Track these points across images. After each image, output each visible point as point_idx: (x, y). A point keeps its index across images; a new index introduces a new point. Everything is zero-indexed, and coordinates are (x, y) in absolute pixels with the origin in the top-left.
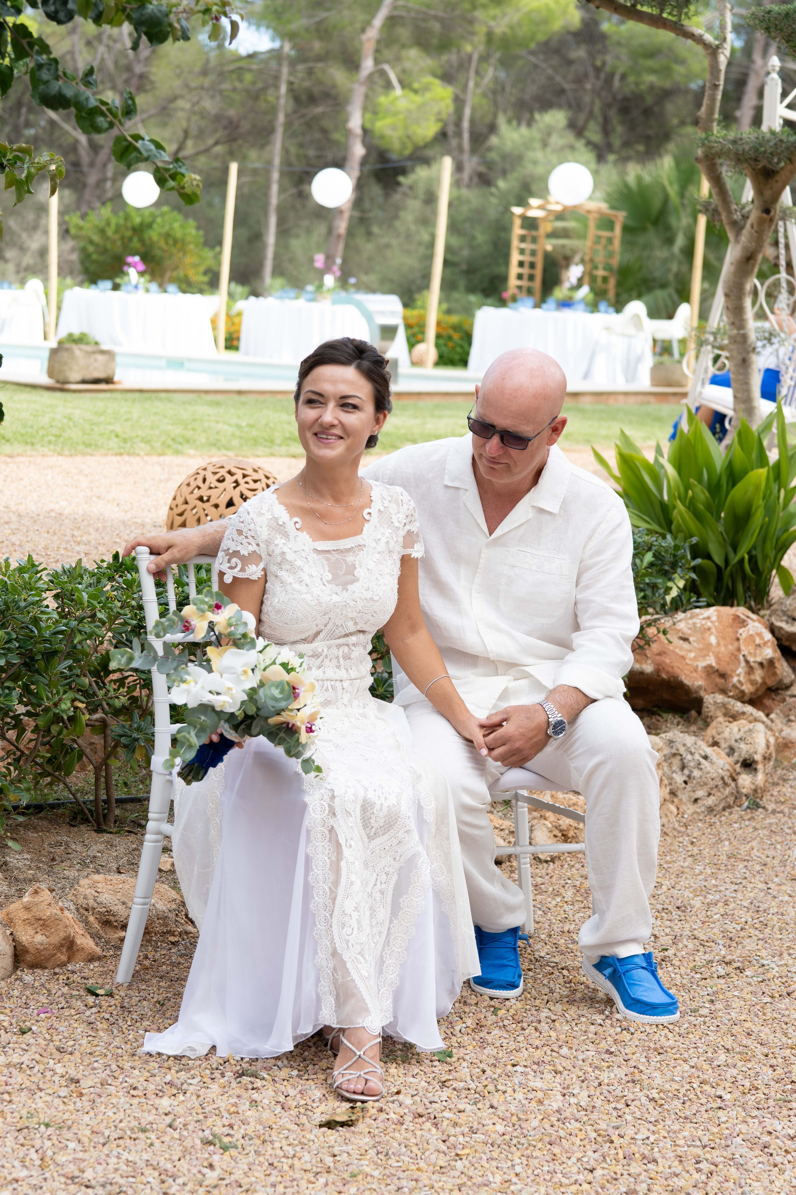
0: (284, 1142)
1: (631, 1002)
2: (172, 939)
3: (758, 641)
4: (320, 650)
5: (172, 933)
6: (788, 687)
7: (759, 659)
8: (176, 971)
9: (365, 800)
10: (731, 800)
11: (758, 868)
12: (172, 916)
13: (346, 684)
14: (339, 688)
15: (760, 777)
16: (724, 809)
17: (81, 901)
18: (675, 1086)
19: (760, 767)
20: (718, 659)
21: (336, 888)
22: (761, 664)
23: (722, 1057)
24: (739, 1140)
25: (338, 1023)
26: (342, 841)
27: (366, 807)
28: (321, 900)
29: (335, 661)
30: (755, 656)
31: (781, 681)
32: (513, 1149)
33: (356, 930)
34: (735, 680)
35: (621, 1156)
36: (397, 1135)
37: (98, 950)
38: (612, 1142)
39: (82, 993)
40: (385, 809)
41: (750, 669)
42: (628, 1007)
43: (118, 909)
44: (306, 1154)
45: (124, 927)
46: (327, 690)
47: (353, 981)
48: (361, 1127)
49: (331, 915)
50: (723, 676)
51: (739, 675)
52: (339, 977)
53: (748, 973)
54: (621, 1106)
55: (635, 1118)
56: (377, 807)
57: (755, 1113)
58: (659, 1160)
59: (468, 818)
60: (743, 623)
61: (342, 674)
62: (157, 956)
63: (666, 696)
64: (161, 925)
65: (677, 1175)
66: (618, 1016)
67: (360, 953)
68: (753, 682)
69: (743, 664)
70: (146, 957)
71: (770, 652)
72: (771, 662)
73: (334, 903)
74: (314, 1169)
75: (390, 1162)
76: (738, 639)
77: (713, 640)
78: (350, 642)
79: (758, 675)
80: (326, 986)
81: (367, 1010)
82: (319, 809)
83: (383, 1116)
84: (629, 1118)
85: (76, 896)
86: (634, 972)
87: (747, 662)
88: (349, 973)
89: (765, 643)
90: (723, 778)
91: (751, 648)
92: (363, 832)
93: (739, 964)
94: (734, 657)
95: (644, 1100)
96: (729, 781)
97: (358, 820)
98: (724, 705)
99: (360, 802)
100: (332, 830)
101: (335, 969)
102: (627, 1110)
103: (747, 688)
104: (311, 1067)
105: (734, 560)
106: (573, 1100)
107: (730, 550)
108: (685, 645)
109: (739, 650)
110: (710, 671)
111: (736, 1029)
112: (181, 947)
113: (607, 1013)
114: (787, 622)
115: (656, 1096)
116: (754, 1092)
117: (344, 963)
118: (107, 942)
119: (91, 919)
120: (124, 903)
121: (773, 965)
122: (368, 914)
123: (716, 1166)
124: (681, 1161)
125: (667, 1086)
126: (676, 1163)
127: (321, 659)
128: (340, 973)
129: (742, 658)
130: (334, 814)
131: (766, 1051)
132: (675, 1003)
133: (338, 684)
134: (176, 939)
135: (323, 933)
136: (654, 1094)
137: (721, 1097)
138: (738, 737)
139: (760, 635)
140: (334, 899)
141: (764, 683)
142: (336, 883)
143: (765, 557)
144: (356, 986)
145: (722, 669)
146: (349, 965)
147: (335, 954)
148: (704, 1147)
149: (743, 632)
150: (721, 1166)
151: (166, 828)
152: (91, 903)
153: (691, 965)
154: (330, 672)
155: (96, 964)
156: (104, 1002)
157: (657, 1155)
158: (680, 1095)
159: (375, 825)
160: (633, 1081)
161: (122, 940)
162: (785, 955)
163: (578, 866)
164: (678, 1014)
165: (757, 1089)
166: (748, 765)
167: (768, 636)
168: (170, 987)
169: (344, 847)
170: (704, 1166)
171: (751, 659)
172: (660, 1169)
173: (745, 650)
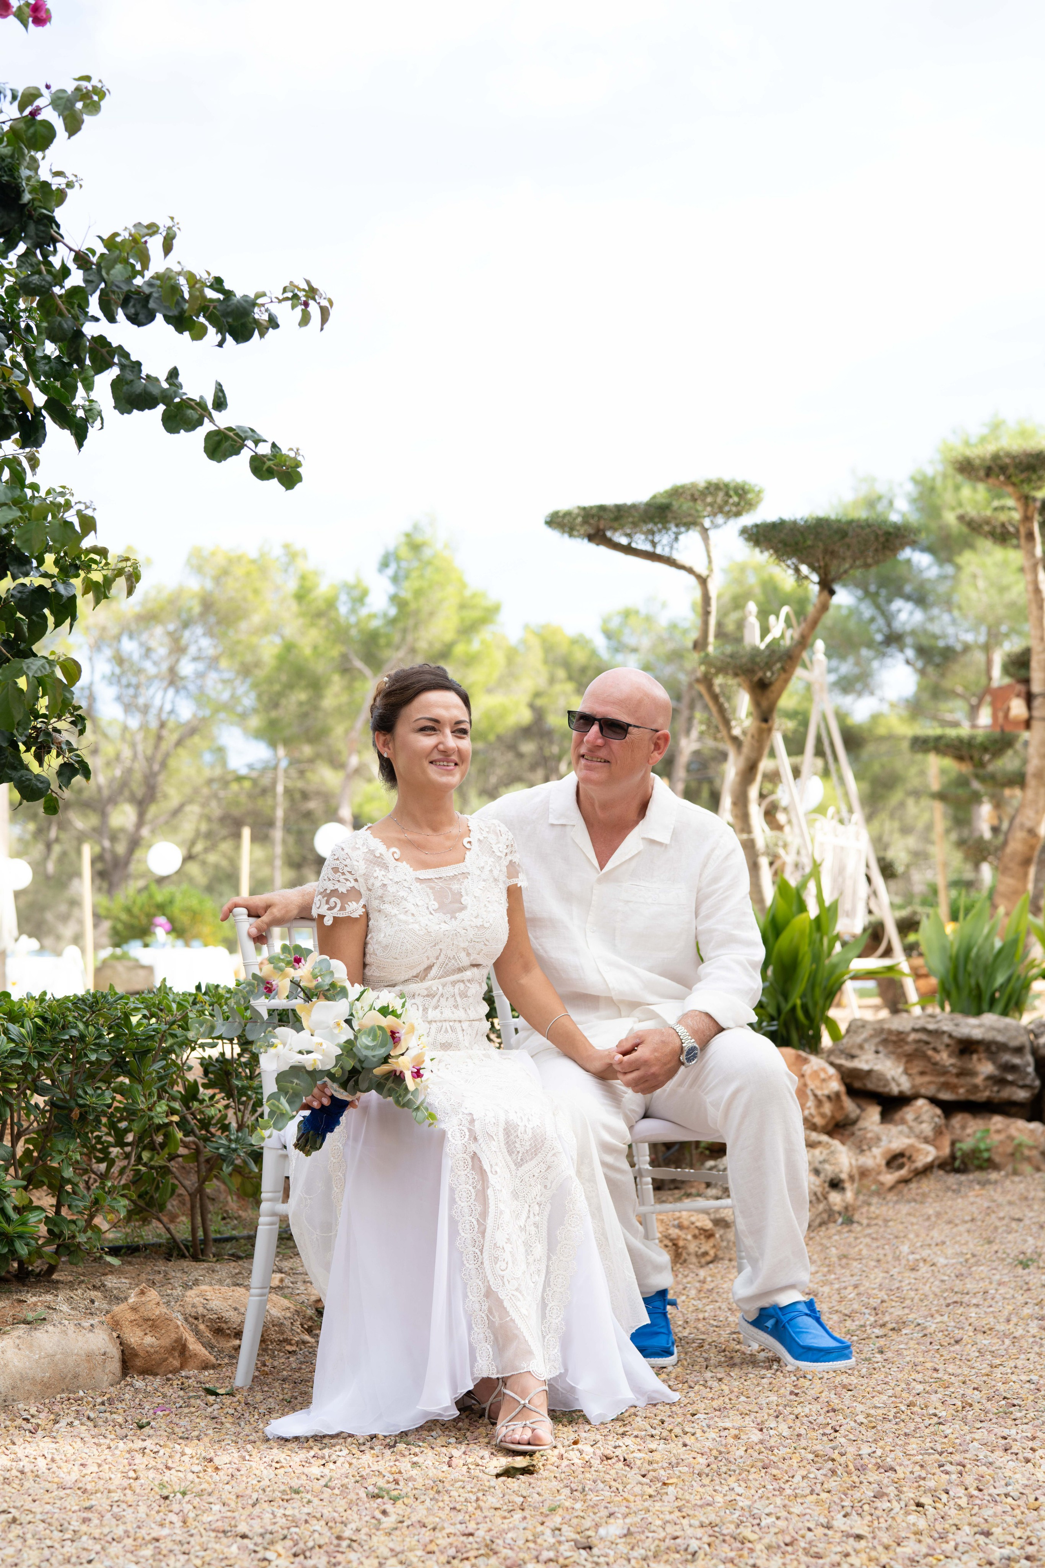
0: (461, 1490)
1: (801, 1350)
2: (289, 1348)
3: (823, 1075)
4: (435, 989)
5: (288, 1341)
6: (854, 1122)
7: (826, 1092)
8: (298, 1374)
9: (507, 1123)
10: (825, 1216)
11: (873, 1263)
12: (287, 1323)
13: (465, 1025)
14: (459, 1030)
15: (849, 1195)
16: (820, 1225)
17: (189, 1310)
18: (880, 1411)
19: (847, 1185)
21: (485, 1220)
22: (829, 1097)
23: (920, 1388)
24: (975, 1443)
25: (498, 1372)
26: (486, 1167)
27: (509, 1131)
28: (468, 1236)
29: (451, 1000)
30: (822, 1089)
31: (847, 1117)
32: (724, 1476)
33: (510, 1264)
35: (851, 1467)
36: (588, 1475)
37: (212, 1359)
38: (833, 1460)
39: (202, 1393)
40: (529, 1132)
41: (819, 1103)
42: (797, 1357)
43: (230, 1315)
44: (489, 1497)
45: (238, 1335)
46: (446, 1031)
47: (513, 1320)
48: (543, 1473)
49: (481, 1251)
51: (809, 1108)
52: (497, 1320)
53: (904, 1331)
54: (828, 1430)
55: (849, 1440)
56: (521, 1129)
57: (979, 1425)
58: (897, 1468)
59: (609, 1159)
60: (806, 1061)
61: (460, 1014)
62: (276, 1363)
64: (277, 1333)
65: (924, 1479)
66: (789, 1368)
67: (517, 1290)
68: (823, 1115)
69: (811, 1098)
70: (265, 1365)
71: (835, 1086)
72: (838, 1095)
73: (483, 1237)
74: (505, 1507)
75: (588, 1497)
76: (803, 1076)
78: (465, 978)
79: (827, 1109)
80: (480, 1331)
81: (530, 1353)
82: (458, 1135)
83: (565, 1462)
84: (843, 1440)
85: (183, 1306)
86: (800, 1319)
87: (815, 1096)
88: (507, 1313)
89: (830, 1077)
90: (815, 1194)
91: (817, 1083)
92: (508, 1158)
93: (894, 1325)
95: (853, 1424)
96: (821, 1198)
97: (502, 1144)
99: (502, 1125)
100: (474, 1156)
101: (490, 1310)
102: (837, 1434)
103: (821, 1119)
104: (468, 1434)
105: (786, 1008)
106: (772, 1432)
107: (781, 999)
109: (805, 1085)
111: (919, 1368)
112: (299, 1356)
113: (775, 1367)
114: (846, 1059)
115: (865, 1421)
116: (968, 1408)
117: (500, 1302)
118: (221, 1351)
119: (202, 1327)
120: (236, 1309)
121: (928, 1324)
122: (522, 1249)
123: (964, 1466)
124: (922, 1466)
125: (872, 1412)
126: (918, 1468)
127: (436, 998)
128: (496, 1314)
129: (809, 1093)
130: (475, 1139)
131: (961, 1378)
132: (848, 1347)
133: (457, 1025)
134: (294, 1348)
135: (473, 1272)
136: (861, 1418)
137: (935, 1415)
138: (821, 1158)
139: (824, 1070)
140: (483, 1233)
141: (833, 1117)
142: (484, 1214)
143: (815, 1004)
144: (517, 1328)
146: (506, 1304)
147: (489, 1293)
148: (941, 1454)
149: (807, 1069)
150: (968, 1466)
151: (281, 1208)
152: (201, 1310)
153: (844, 1330)
154: (448, 1013)
155: (212, 1372)
156: (227, 1400)
157: (893, 1464)
158: (891, 1417)
159: (521, 1150)
160: (834, 1411)
161: (237, 1348)
162: (936, 1316)
163: (691, 1275)
164: (854, 1359)
165: (971, 1405)
166: (835, 1184)
167: (832, 1071)
168: (294, 1388)
169: (489, 1174)
170: (948, 1467)
171: (819, 1093)
172: (902, 1476)
173: (812, 1085)
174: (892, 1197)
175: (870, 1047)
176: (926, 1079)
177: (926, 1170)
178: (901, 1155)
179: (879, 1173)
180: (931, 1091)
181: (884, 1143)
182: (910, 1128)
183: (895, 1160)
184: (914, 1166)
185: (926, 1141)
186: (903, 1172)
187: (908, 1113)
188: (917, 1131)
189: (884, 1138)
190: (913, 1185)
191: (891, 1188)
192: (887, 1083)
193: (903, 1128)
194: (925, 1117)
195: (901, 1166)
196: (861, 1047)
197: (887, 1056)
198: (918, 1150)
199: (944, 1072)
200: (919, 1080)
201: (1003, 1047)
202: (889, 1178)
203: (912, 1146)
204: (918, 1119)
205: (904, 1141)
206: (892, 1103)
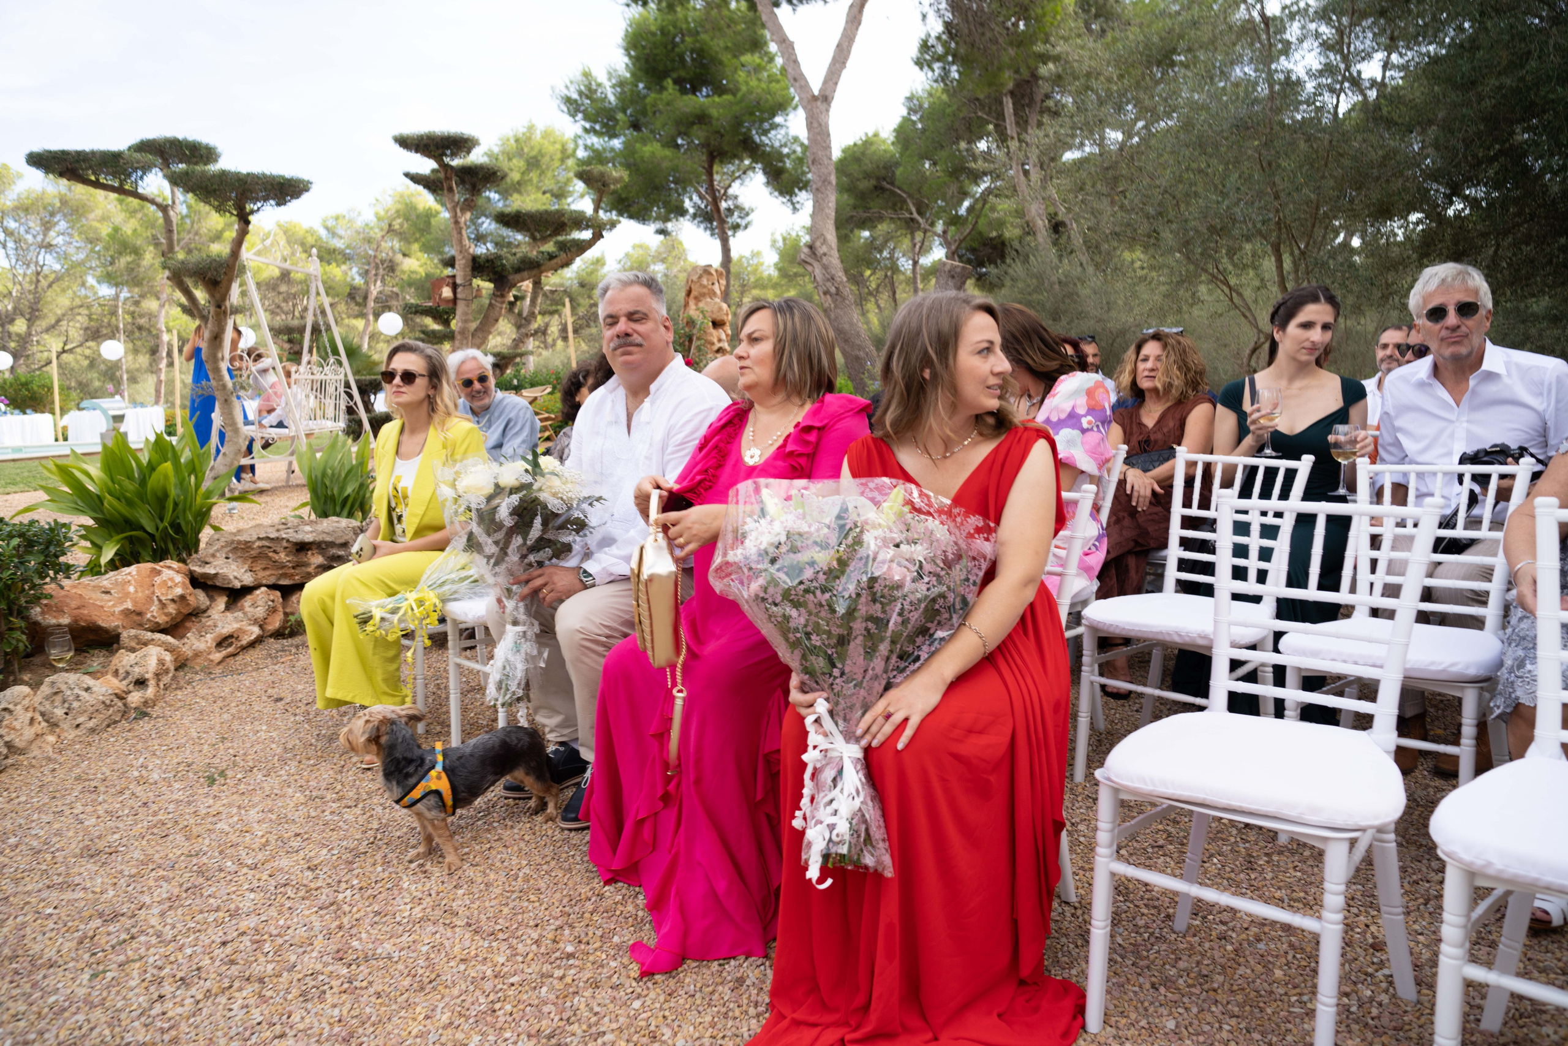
3: (170, 584)
7: (171, 597)
10: (116, 717)
16: (107, 726)
20: (135, 602)
22: (173, 600)
30: (168, 595)
31: (197, 607)
34: (149, 616)
41: (163, 605)
50: (140, 614)
51: (153, 612)
60: (159, 573)
63: (91, 637)
68: (167, 614)
69: (156, 603)
71: (181, 589)
72: (182, 598)
76: (153, 586)
77: (132, 589)
79: (172, 609)
87: (160, 601)
89: (178, 585)
91: (164, 591)
94: (149, 599)
98: (136, 637)
103: (162, 619)
108: (106, 597)
109: (153, 593)
110: (127, 613)
114: (201, 567)
129: (155, 599)
139: (173, 579)
141: (182, 611)
145: (138, 609)
149: (158, 580)
167: (181, 579)
171: (163, 598)
173: (158, 593)
174: (218, 670)
175: (221, 556)
176: (268, 573)
177: (252, 644)
178: (231, 636)
179: (209, 653)
180: (272, 580)
181: (218, 629)
182: (245, 614)
183: (223, 642)
184: (240, 644)
185: (255, 622)
186: (230, 650)
187: (247, 602)
188: (250, 615)
189: (220, 624)
190: (237, 659)
191: (219, 663)
192: (230, 581)
193: (240, 614)
194: (260, 603)
195: (231, 644)
196: (213, 556)
197: (235, 560)
198: (244, 632)
199: (282, 566)
200: (261, 574)
201: (332, 544)
202: (217, 656)
203: (240, 629)
204: (254, 605)
205: (236, 626)
206: (236, 595)
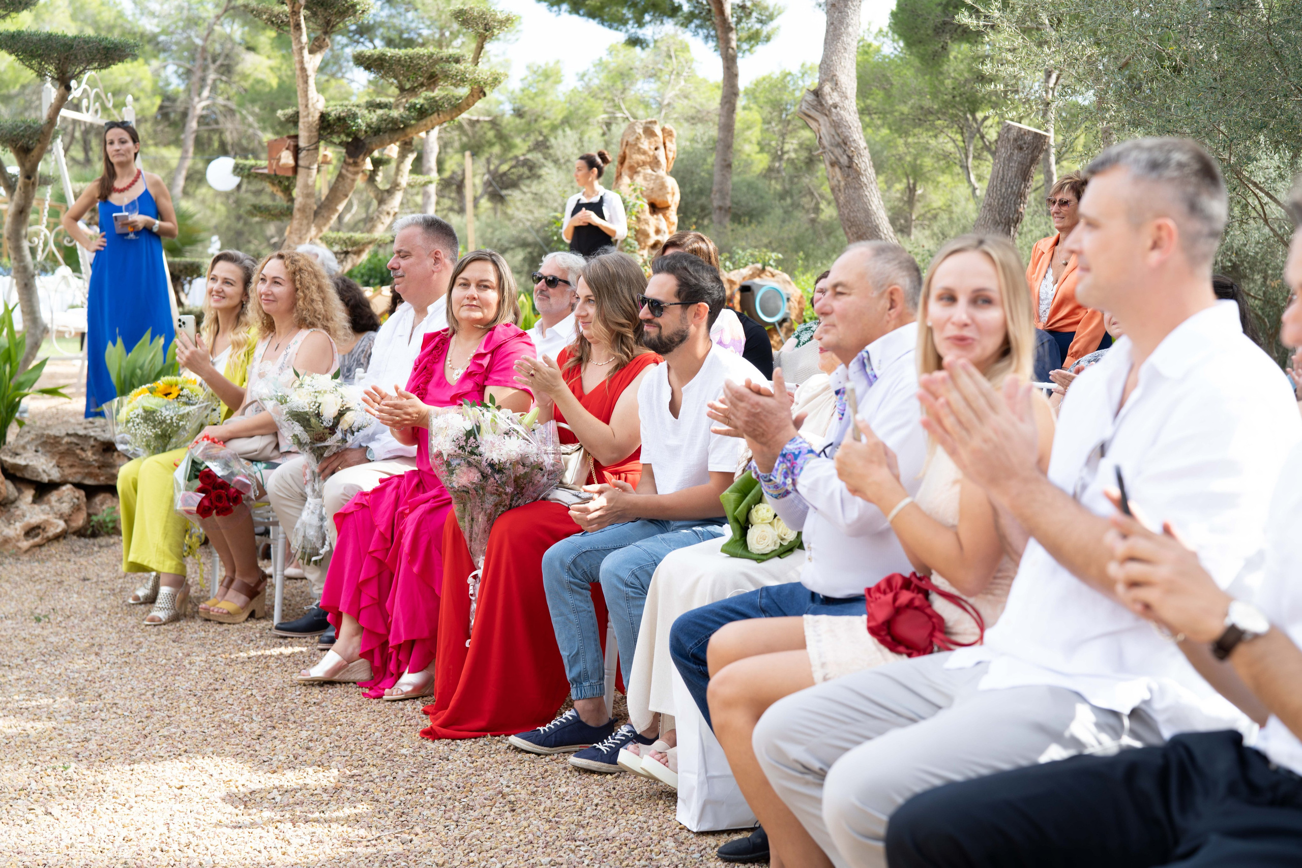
114: (11, 456)
174: (25, 558)
175: (31, 448)
176: (74, 470)
177: (58, 537)
178: (38, 527)
179: (18, 541)
180: (77, 479)
181: (26, 519)
182: (51, 507)
183: (31, 531)
184: (46, 535)
185: (61, 516)
186: (37, 540)
187: (53, 497)
188: (56, 509)
189: (28, 515)
190: (44, 549)
191: (26, 551)
192: (38, 474)
193: (46, 507)
194: (66, 499)
195: (37, 535)
196: (24, 447)
197: (44, 454)
198: (51, 524)
199: (89, 465)
200: (68, 471)
202: (25, 544)
203: (47, 521)
204: (60, 500)
205: (43, 517)
206: (43, 489)
